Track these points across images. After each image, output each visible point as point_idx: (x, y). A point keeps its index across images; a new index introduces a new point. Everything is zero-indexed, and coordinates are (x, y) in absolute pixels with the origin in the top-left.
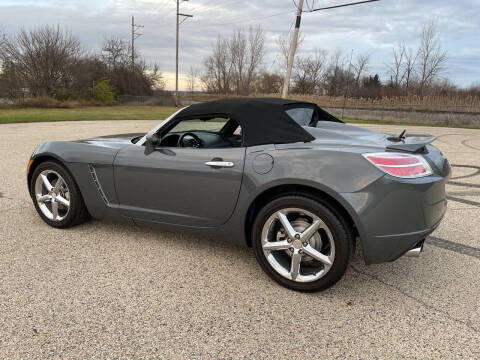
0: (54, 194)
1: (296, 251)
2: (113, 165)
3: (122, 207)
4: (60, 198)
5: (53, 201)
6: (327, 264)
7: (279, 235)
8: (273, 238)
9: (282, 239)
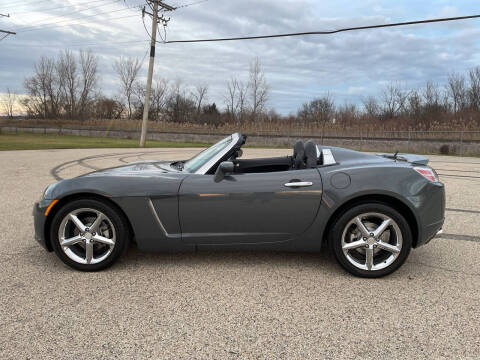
0: (89, 234)
1: (371, 247)
2: (178, 196)
3: (185, 235)
4: (98, 237)
5: (88, 242)
6: (396, 252)
7: (353, 236)
8: (348, 241)
9: (355, 240)
